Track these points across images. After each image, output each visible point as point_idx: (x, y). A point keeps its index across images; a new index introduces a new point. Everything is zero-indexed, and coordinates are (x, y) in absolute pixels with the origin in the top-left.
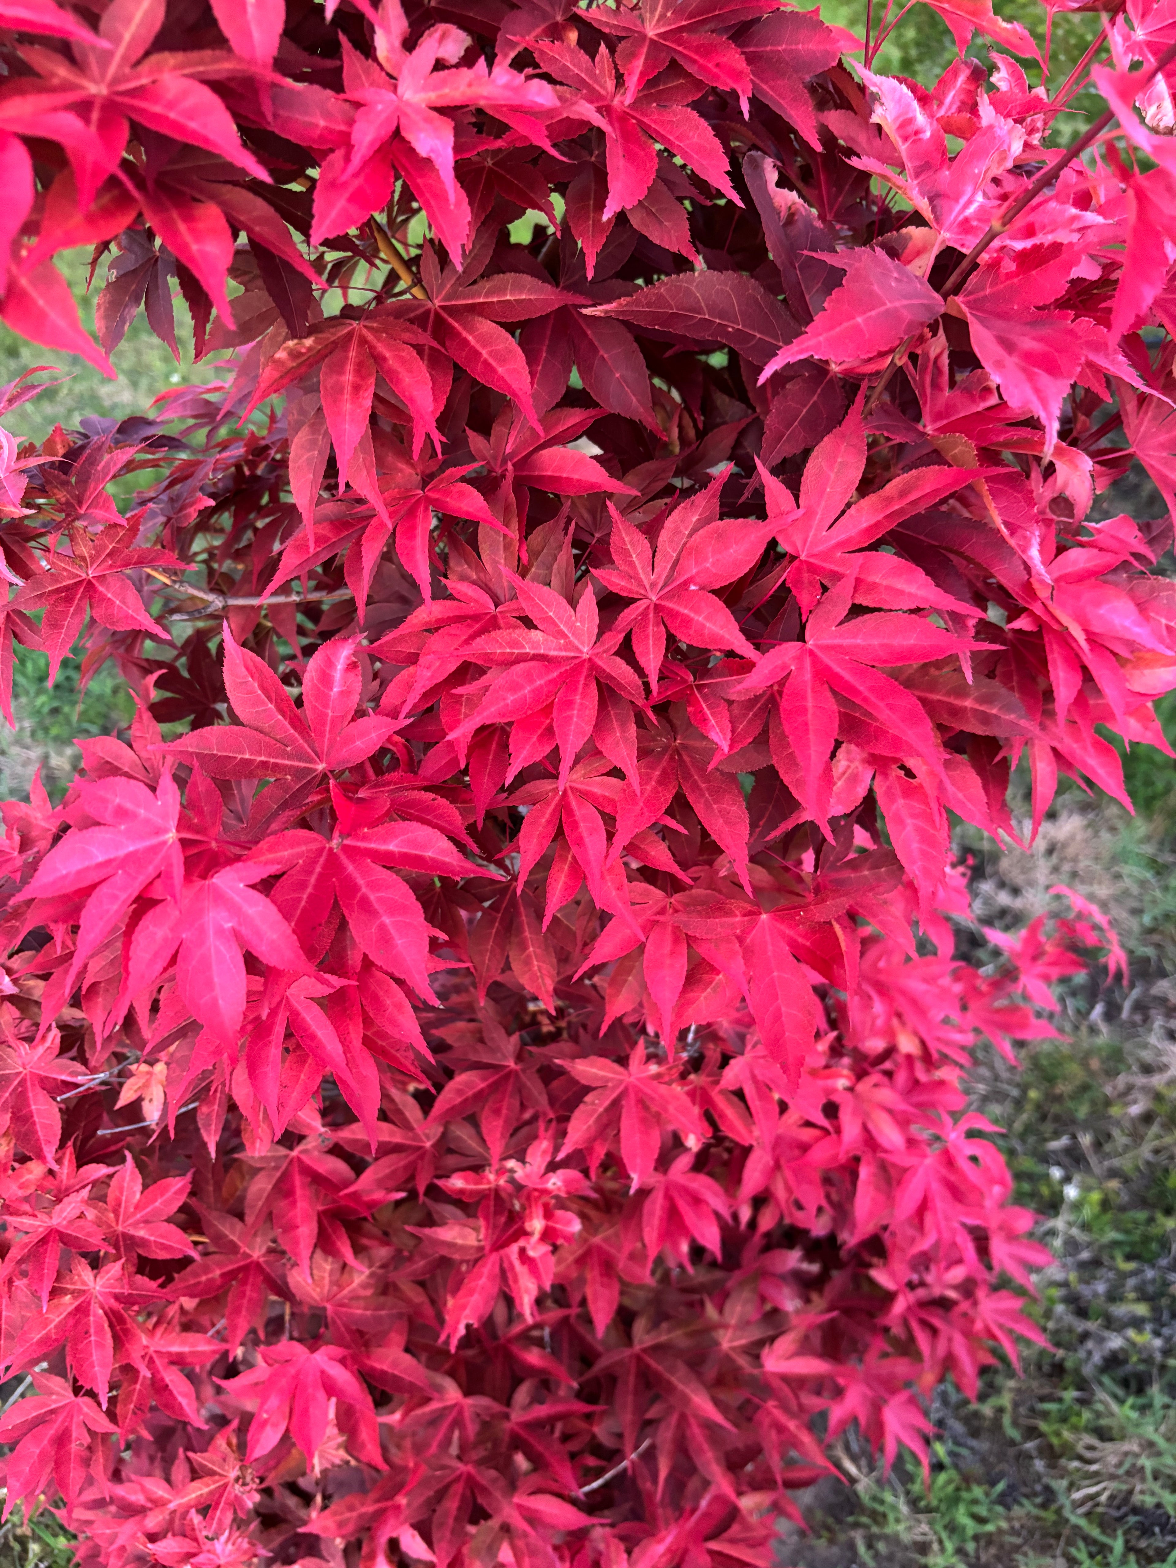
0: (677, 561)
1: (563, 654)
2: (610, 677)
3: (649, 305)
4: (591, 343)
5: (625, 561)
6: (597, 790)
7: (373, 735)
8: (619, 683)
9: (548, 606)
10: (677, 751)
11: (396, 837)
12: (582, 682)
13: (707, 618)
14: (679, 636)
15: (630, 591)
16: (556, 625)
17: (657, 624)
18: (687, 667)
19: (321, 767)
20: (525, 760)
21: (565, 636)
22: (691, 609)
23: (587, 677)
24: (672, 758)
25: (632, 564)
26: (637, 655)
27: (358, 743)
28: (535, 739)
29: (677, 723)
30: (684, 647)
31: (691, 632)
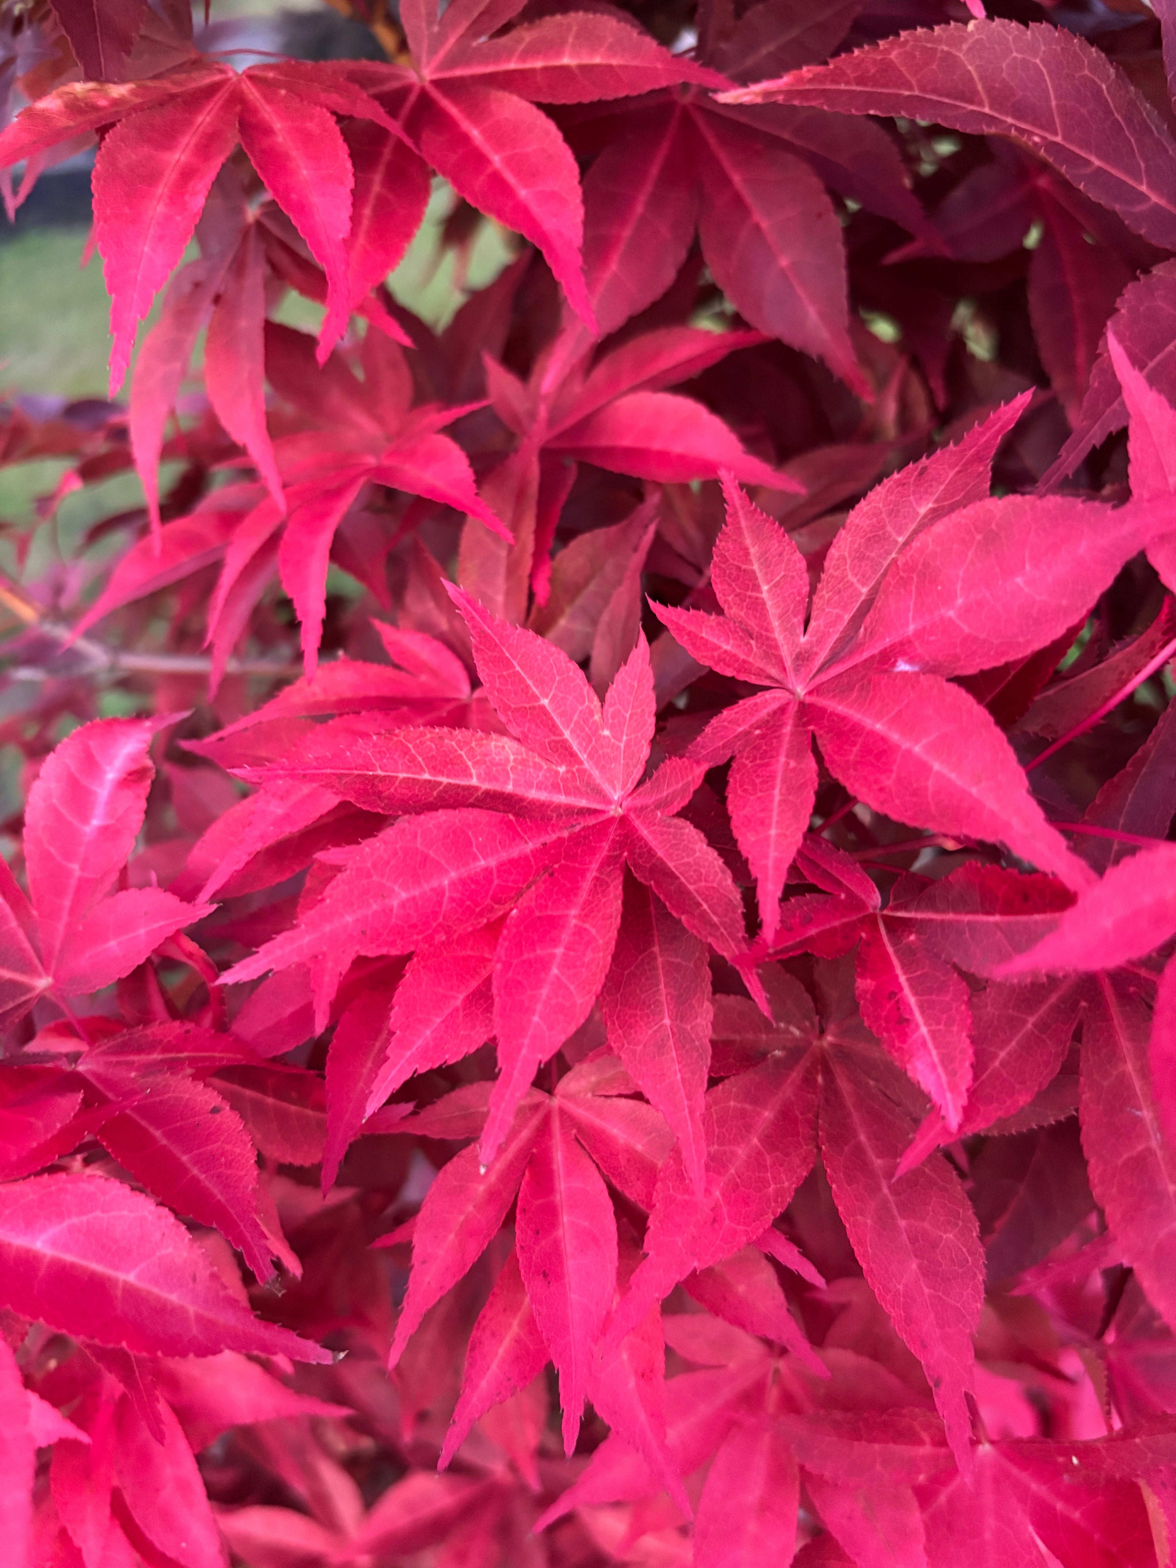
0: (868, 604)
1: (561, 799)
2: (662, 872)
3: (860, 81)
4: (738, 200)
5: (741, 598)
6: (618, 1133)
7: (142, 931)
8: (682, 891)
9: (540, 683)
10: (823, 1063)
11: (61, 1216)
12: (592, 874)
13: (933, 748)
14: (853, 787)
15: (744, 666)
16: (553, 729)
17: (796, 753)
18: (866, 864)
19: (43, 983)
20: (424, 1053)
21: (568, 754)
22: (895, 721)
23: (608, 861)
24: (808, 1081)
25: (758, 606)
26: (735, 823)
27: (113, 943)
28: (459, 1000)
29: (832, 994)
30: (863, 814)
31: (889, 782)
